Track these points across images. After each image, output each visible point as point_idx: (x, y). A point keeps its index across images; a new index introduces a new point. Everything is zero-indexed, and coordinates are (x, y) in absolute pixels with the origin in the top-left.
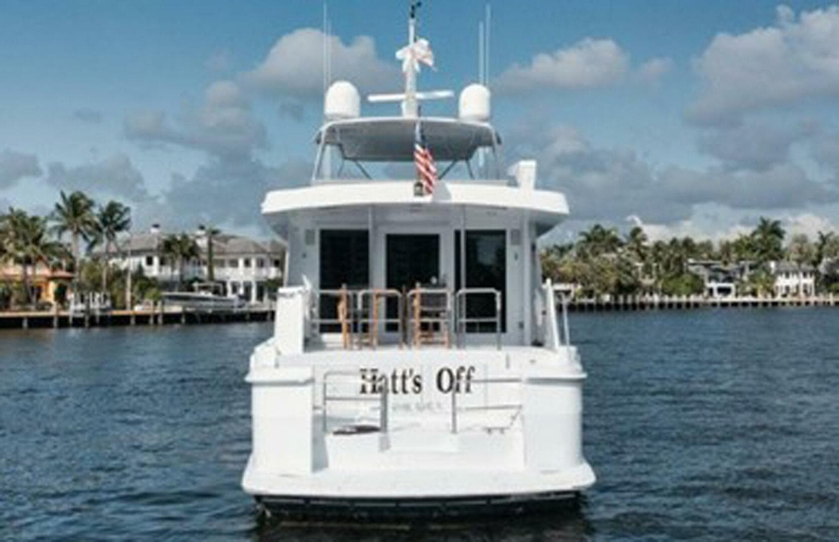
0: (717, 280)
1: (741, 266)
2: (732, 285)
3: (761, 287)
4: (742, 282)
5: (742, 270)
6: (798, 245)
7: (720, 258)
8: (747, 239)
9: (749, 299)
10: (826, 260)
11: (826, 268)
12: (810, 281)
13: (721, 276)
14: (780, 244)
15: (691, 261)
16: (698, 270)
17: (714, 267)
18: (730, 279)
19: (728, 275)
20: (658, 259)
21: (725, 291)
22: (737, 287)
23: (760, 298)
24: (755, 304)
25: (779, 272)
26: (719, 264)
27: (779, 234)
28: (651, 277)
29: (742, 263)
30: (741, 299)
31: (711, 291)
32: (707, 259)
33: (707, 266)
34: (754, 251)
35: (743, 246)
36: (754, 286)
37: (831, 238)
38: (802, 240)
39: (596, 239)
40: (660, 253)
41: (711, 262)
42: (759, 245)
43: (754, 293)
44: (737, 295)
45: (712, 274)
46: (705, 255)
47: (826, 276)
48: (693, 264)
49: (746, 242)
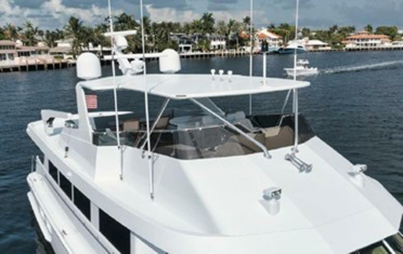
0: (183, 43)
1: (194, 36)
2: (190, 46)
3: (204, 47)
4: (195, 44)
5: (195, 38)
6: (220, 26)
7: (184, 32)
8: (198, 22)
9: (199, 53)
10: (232, 33)
11: (232, 37)
12: (224, 43)
13: (185, 41)
14: (213, 26)
15: (171, 33)
16: (175, 38)
17: (182, 37)
18: (189, 43)
19: (188, 41)
20: (155, 32)
21: (187, 49)
22: (193, 46)
23: (204, 53)
24: (202, 56)
25: (211, 39)
26: (185, 35)
27: (212, 21)
28: (152, 42)
29: (195, 34)
30: (195, 53)
31: (181, 48)
32: (178, 33)
33: (179, 36)
34: (201, 28)
35: (196, 26)
36: (201, 46)
37: (235, 22)
38: (222, 24)
39: (123, 21)
40: (157, 30)
41: (180, 34)
42: (203, 26)
43: (201, 50)
44: (193, 51)
45: (181, 40)
46: (177, 30)
47: (231, 41)
48: (172, 35)
49: (197, 24)
